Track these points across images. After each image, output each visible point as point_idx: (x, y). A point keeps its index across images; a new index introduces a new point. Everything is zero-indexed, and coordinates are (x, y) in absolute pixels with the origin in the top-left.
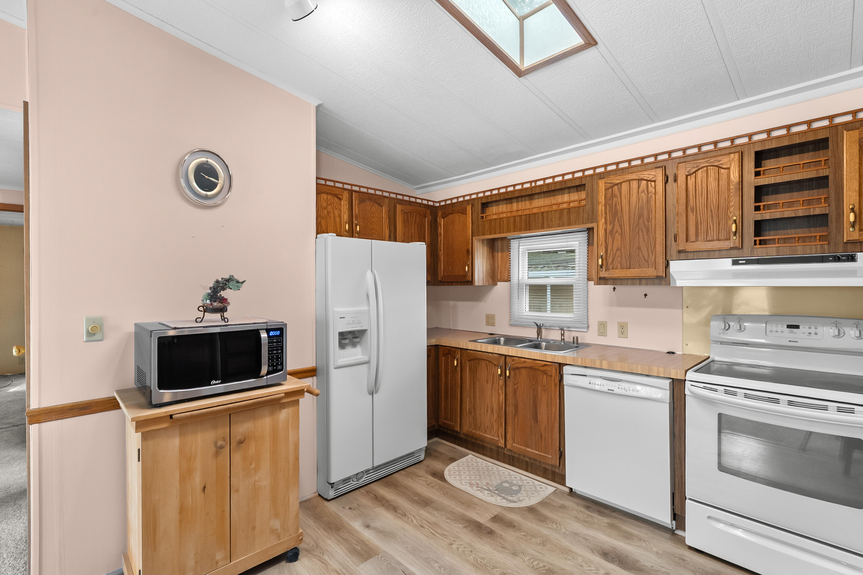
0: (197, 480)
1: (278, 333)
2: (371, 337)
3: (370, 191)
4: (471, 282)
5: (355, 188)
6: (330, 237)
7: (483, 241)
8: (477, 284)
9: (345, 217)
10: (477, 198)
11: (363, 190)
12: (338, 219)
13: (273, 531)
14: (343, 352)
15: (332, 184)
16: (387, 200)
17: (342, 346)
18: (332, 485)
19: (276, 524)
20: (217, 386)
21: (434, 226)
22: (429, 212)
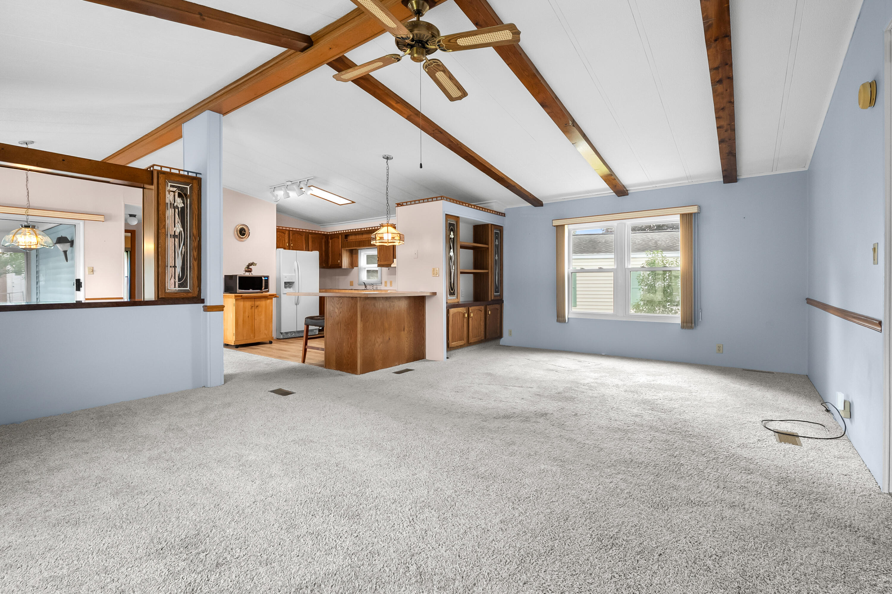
0: (247, 314)
1: (267, 278)
2: (296, 284)
3: (297, 230)
4: (341, 267)
5: (291, 229)
6: (282, 250)
7: (347, 250)
8: (343, 267)
9: (287, 241)
10: (344, 233)
11: (294, 229)
12: (284, 242)
13: (265, 334)
14: (286, 289)
15: (281, 228)
16: (304, 233)
17: (285, 287)
18: (282, 333)
19: (266, 332)
20: (251, 291)
21: (327, 243)
22: (324, 237)
